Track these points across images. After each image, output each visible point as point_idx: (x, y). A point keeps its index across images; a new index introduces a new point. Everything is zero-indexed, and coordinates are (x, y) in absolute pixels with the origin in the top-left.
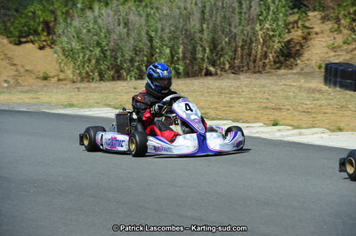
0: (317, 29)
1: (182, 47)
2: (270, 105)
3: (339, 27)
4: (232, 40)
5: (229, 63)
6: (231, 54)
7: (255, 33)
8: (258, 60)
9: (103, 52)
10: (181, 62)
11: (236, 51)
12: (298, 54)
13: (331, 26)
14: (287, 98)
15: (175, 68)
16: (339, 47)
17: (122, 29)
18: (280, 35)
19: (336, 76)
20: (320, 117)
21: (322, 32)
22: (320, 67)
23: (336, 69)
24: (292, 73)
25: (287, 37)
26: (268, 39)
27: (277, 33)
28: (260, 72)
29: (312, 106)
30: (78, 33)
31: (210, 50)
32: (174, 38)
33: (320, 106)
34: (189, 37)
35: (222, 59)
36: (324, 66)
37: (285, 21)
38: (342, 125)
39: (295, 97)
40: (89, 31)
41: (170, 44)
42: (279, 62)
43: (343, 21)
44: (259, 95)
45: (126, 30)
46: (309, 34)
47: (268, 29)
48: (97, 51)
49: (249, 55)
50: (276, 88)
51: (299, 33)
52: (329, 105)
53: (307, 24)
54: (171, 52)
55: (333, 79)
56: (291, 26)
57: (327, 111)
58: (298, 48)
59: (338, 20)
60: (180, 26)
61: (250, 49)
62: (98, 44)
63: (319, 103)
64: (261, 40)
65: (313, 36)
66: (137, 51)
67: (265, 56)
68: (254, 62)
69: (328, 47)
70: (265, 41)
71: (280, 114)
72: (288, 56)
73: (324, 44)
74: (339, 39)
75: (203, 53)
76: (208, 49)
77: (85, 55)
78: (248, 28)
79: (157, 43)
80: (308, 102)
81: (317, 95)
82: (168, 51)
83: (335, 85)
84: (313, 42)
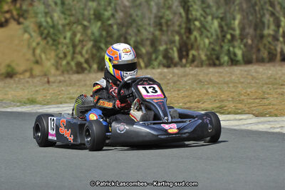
1: (238, 17)
10: (237, 43)
15: (229, 52)
48: (95, 28)
54: (221, 27)
77: (74, 34)
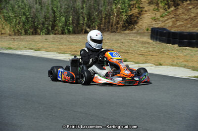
0: (146, 9)
2: (122, 50)
3: (158, 8)
4: (100, 14)
5: (98, 26)
6: (99, 21)
7: (112, 10)
8: (114, 25)
9: (27, 18)
11: (101, 20)
12: (136, 22)
13: (153, 7)
14: (131, 47)
16: (158, 19)
17: (37, 6)
18: (126, 12)
19: (157, 35)
20: (149, 57)
21: (149, 11)
22: (147, 30)
23: (157, 31)
24: (133, 33)
25: (130, 13)
26: (119, 14)
27: (125, 10)
28: (114, 32)
29: (145, 51)
30: (13, 7)
31: (87, 19)
32: (67, 12)
33: (149, 51)
34: (76, 11)
35: (94, 24)
36: (150, 29)
37: (128, 3)
38: (161, 62)
39: (135, 46)
40: (19, 7)
41: (65, 15)
42: (125, 26)
43: (160, 5)
44: (115, 45)
45: (40, 7)
46: (142, 11)
47: (119, 8)
49: (109, 22)
50: (124, 41)
51: (137, 10)
52: (154, 51)
53: (141, 6)
55: (155, 37)
56: (132, 6)
57: (153, 54)
58: (135, 19)
59: (157, 4)
60: (71, 5)
61: (109, 19)
62: (24, 14)
63: (148, 49)
64: (116, 14)
65: (144, 12)
66: (46, 18)
67: (118, 23)
68: (112, 26)
69: (152, 18)
70: (118, 15)
71: (128, 56)
72: (130, 23)
73: (150, 17)
74: (158, 15)
75: (83, 21)
76: (86, 18)
78: (108, 7)
79: (57, 14)
80: (143, 49)
81: (147, 45)
82: (64, 19)
83: (156, 40)
84: (144, 16)
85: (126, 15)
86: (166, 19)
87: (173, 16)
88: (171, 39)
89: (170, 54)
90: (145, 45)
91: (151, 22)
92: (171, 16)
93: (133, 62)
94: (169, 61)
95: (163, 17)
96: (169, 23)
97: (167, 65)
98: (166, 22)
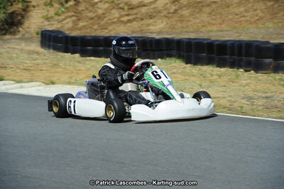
0: (34, 3)
3: (51, 2)
12: (20, 23)
14: (11, 58)
16: (52, 17)
18: (4, 8)
19: (49, 41)
20: (37, 73)
21: (38, 6)
22: (38, 34)
23: (50, 35)
24: (15, 39)
25: (11, 10)
27: (2, 6)
29: (31, 65)
33: (37, 65)
36: (40, 32)
38: (54, 79)
39: (17, 58)
42: (5, 29)
46: (28, 7)
50: (2, 51)
51: (20, 5)
52: (45, 63)
55: (47, 43)
57: (42, 68)
58: (19, 18)
63: (36, 62)
65: (31, 8)
69: (43, 17)
71: (5, 71)
72: (12, 24)
73: (40, 15)
74: (52, 12)
80: (28, 62)
81: (35, 56)
83: (49, 47)
84: (31, 13)
85: (4, 13)
86: (63, 17)
87: (73, 14)
88: (70, 46)
89: (67, 67)
90: (32, 56)
91: (43, 22)
92: (70, 14)
93: (13, 80)
94: (65, 78)
95: (59, 15)
96: (67, 23)
97: (62, 83)
98: (64, 22)
